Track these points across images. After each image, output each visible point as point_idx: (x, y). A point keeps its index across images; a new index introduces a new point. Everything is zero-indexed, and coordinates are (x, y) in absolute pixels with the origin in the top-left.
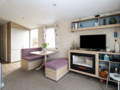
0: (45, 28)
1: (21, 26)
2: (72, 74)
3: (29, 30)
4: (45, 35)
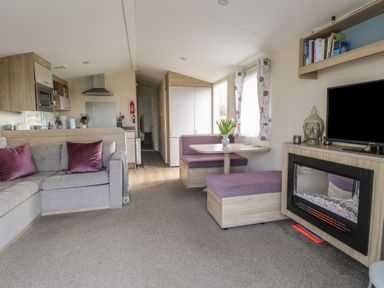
0: (239, 74)
3: (211, 86)
4: (237, 97)
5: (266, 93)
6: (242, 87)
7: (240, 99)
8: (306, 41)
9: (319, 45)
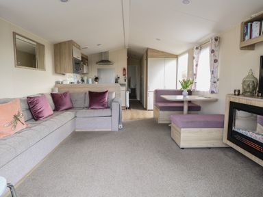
0: (197, 48)
1: (162, 52)
2: (230, 154)
3: (177, 57)
4: (195, 64)
5: (216, 61)
6: (198, 57)
7: (197, 65)
8: (246, 23)
9: (256, 26)
